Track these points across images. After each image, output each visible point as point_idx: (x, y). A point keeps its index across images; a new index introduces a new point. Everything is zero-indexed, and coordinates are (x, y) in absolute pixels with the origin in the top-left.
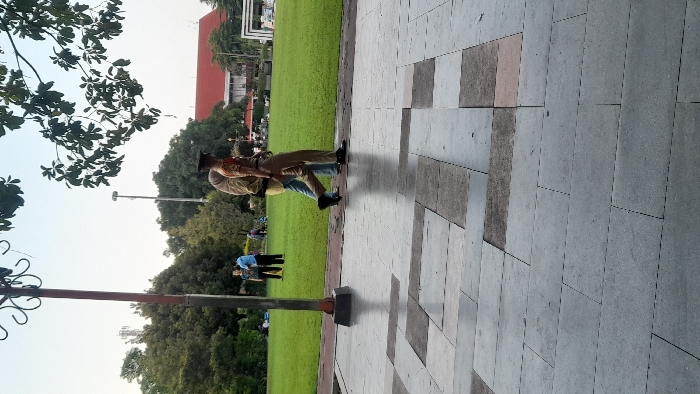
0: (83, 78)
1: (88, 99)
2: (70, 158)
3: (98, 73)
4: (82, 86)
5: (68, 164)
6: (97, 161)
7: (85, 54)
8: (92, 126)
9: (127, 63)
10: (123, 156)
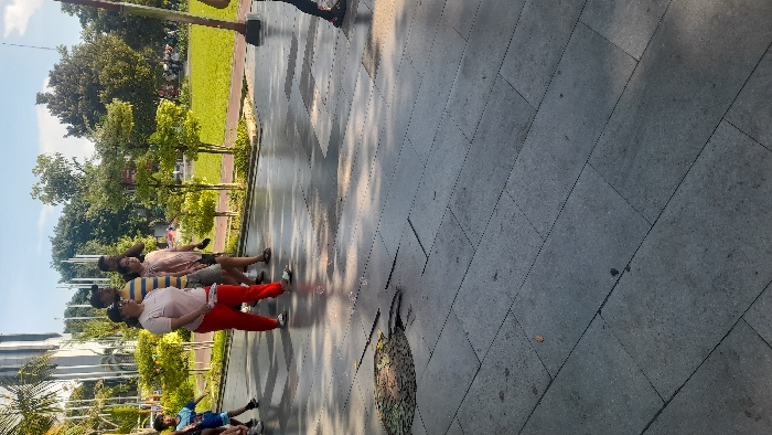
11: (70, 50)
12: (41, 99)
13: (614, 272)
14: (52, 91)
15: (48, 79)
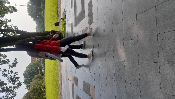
0: (8, 77)
1: (9, 82)
2: (5, 94)
3: (11, 76)
4: (7, 79)
5: (5, 95)
6: (11, 93)
7: (8, 73)
8: (10, 86)
9: (17, 73)
10: (17, 92)
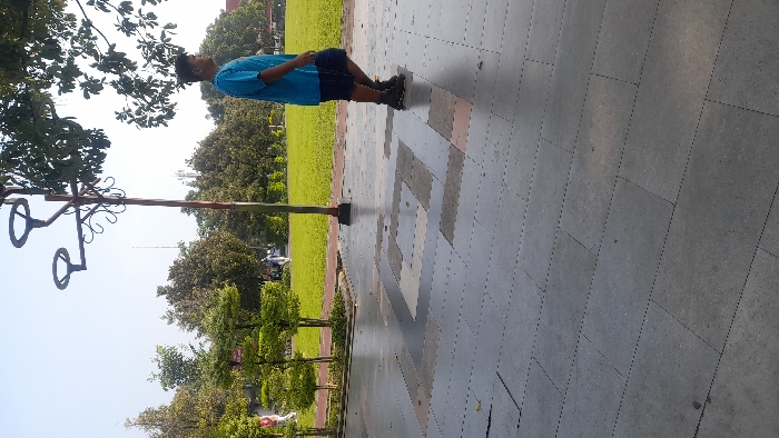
0: (139, 41)
1: (145, 58)
2: (135, 104)
3: (152, 37)
4: (139, 47)
5: (134, 109)
6: (155, 106)
7: (140, 22)
8: (150, 78)
9: (174, 27)
10: (176, 103)
11: (187, 245)
12: (161, 291)
13: (697, 406)
14: (171, 283)
15: (168, 274)
